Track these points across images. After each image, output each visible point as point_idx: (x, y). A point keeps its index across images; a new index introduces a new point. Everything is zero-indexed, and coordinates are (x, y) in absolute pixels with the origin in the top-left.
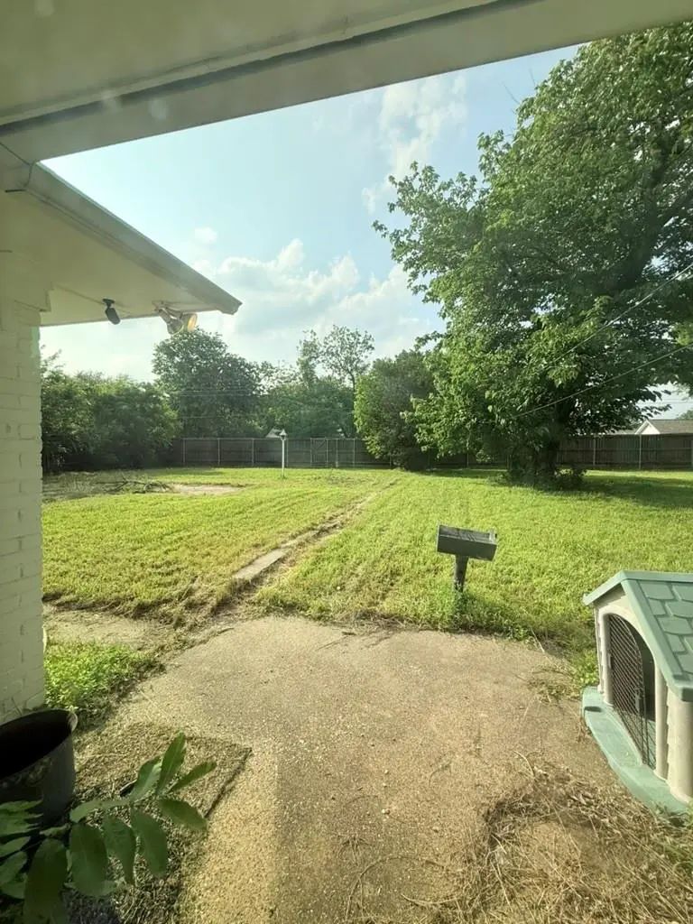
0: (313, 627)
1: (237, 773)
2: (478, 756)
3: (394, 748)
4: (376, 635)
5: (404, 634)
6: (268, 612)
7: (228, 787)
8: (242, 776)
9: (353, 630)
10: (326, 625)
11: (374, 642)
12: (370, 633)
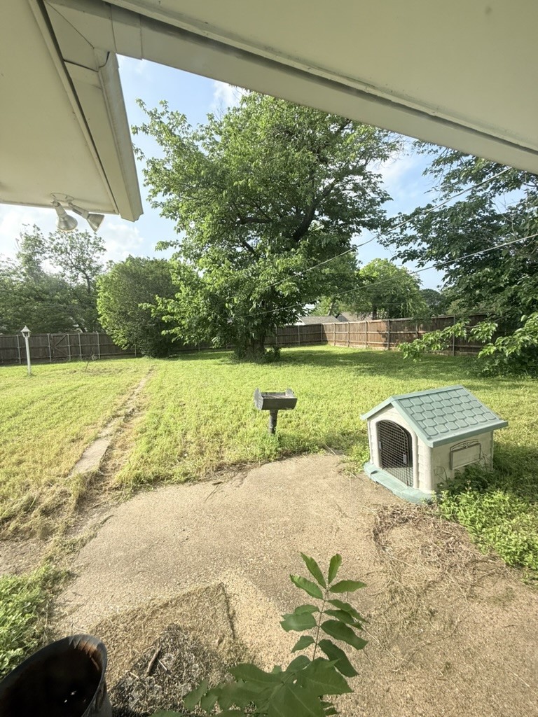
0: (187, 489)
1: (227, 602)
2: (346, 516)
3: (306, 534)
4: (236, 477)
5: (253, 471)
6: (135, 491)
7: (231, 613)
8: (232, 602)
9: (219, 480)
10: (195, 484)
11: (239, 483)
12: (232, 478)
